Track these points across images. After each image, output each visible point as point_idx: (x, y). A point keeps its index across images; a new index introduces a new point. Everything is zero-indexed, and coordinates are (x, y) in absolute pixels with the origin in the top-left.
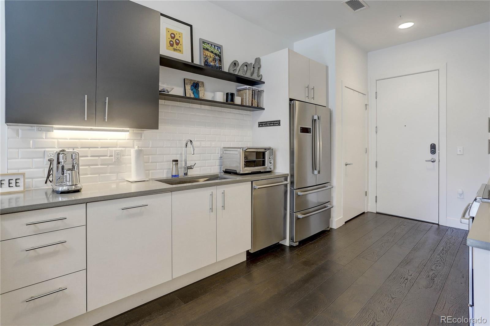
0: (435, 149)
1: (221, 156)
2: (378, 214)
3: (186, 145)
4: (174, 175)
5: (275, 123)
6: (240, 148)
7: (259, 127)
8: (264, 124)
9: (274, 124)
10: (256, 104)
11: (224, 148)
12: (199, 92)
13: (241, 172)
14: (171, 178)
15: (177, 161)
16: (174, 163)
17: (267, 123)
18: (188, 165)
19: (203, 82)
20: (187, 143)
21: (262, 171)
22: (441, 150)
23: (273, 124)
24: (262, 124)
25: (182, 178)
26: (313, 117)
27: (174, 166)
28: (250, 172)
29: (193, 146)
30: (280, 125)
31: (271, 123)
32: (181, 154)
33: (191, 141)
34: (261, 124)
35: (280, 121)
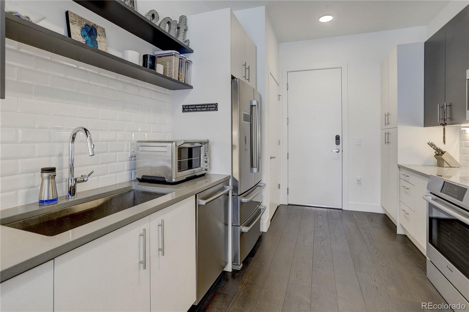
0: (339, 140)
1: (131, 155)
2: (290, 206)
3: (73, 138)
4: (46, 199)
5: (210, 107)
6: (172, 142)
7: (183, 112)
8: (192, 108)
9: (208, 109)
10: (183, 79)
11: (139, 142)
12: (97, 43)
13: (174, 180)
14: (37, 208)
15: (53, 170)
16: (46, 175)
17: (196, 107)
18: (77, 175)
19: (104, 29)
20: (75, 134)
21: (198, 174)
22: (344, 140)
23: (206, 108)
24: (189, 108)
25: (65, 204)
26: (251, 102)
27: (46, 182)
28: (185, 179)
29: (91, 139)
30: (217, 110)
31: (203, 106)
32: (61, 155)
33: (86, 130)
34: (187, 109)
35: (217, 104)
